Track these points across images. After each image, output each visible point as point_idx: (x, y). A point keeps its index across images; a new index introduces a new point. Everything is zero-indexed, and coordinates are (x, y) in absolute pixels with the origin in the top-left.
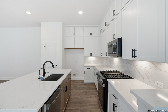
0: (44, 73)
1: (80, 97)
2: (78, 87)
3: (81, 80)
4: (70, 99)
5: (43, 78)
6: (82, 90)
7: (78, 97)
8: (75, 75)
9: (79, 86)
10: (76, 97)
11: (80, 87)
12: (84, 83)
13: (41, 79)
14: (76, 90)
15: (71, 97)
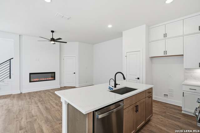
0: (116, 85)
1: (166, 130)
2: (169, 114)
3: (179, 106)
4: (147, 126)
5: (112, 89)
6: (174, 122)
7: (161, 127)
8: (167, 95)
9: (171, 113)
10: (158, 126)
11: (171, 115)
12: (182, 112)
13: (111, 90)
14: (163, 118)
15: (151, 123)
